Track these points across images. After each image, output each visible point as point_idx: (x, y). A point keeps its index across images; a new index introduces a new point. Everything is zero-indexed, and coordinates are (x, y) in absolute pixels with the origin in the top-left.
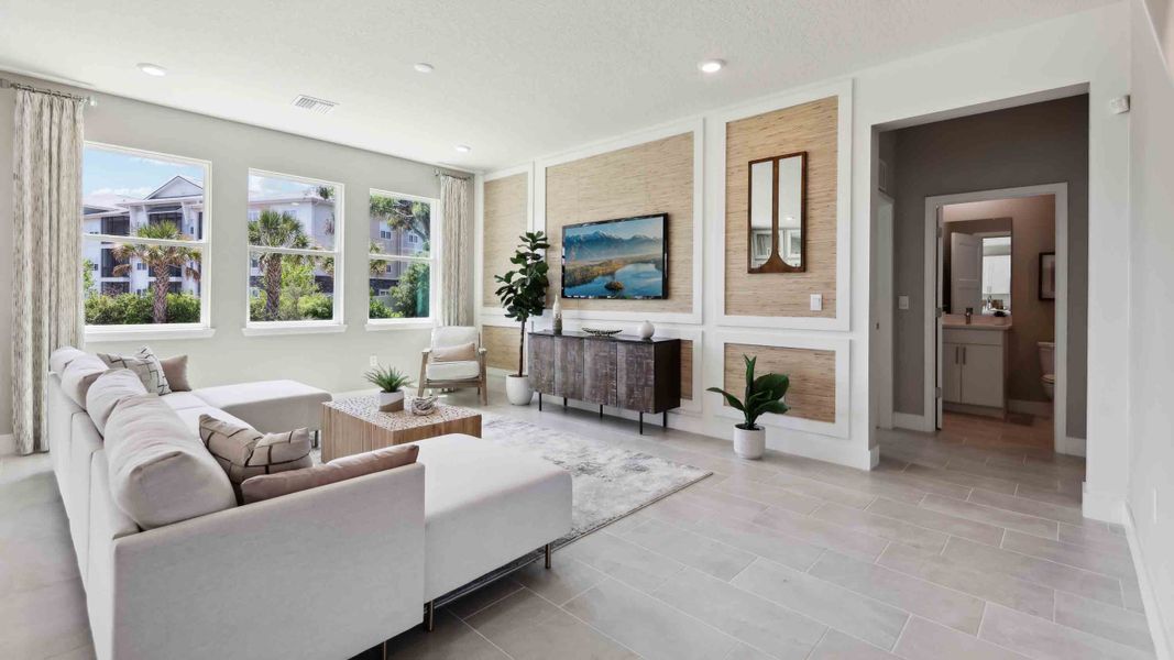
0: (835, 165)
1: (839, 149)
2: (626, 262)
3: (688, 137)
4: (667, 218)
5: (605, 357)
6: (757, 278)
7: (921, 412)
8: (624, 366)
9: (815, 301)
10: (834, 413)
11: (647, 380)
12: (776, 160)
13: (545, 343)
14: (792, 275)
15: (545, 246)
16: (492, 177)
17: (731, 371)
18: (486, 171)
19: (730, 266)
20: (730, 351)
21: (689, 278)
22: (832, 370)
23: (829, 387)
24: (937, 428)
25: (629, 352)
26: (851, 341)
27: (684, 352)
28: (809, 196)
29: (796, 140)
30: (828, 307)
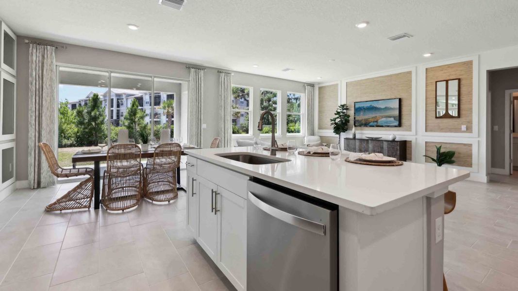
0: (472, 83)
1: (473, 78)
2: (382, 117)
3: (410, 73)
4: (400, 100)
5: (378, 146)
6: (439, 120)
7: (504, 167)
8: (387, 149)
9: (464, 128)
10: (472, 164)
11: (396, 153)
12: (447, 81)
13: (351, 142)
14: (454, 119)
15: (347, 109)
16: (321, 85)
17: (428, 151)
18: (319, 83)
19: (427, 116)
20: (427, 145)
21: (410, 120)
22: (471, 150)
23: (470, 156)
24: (510, 174)
25: (388, 144)
26: (478, 141)
27: (408, 145)
28: (461, 93)
29: (455, 74)
30: (469, 129)
